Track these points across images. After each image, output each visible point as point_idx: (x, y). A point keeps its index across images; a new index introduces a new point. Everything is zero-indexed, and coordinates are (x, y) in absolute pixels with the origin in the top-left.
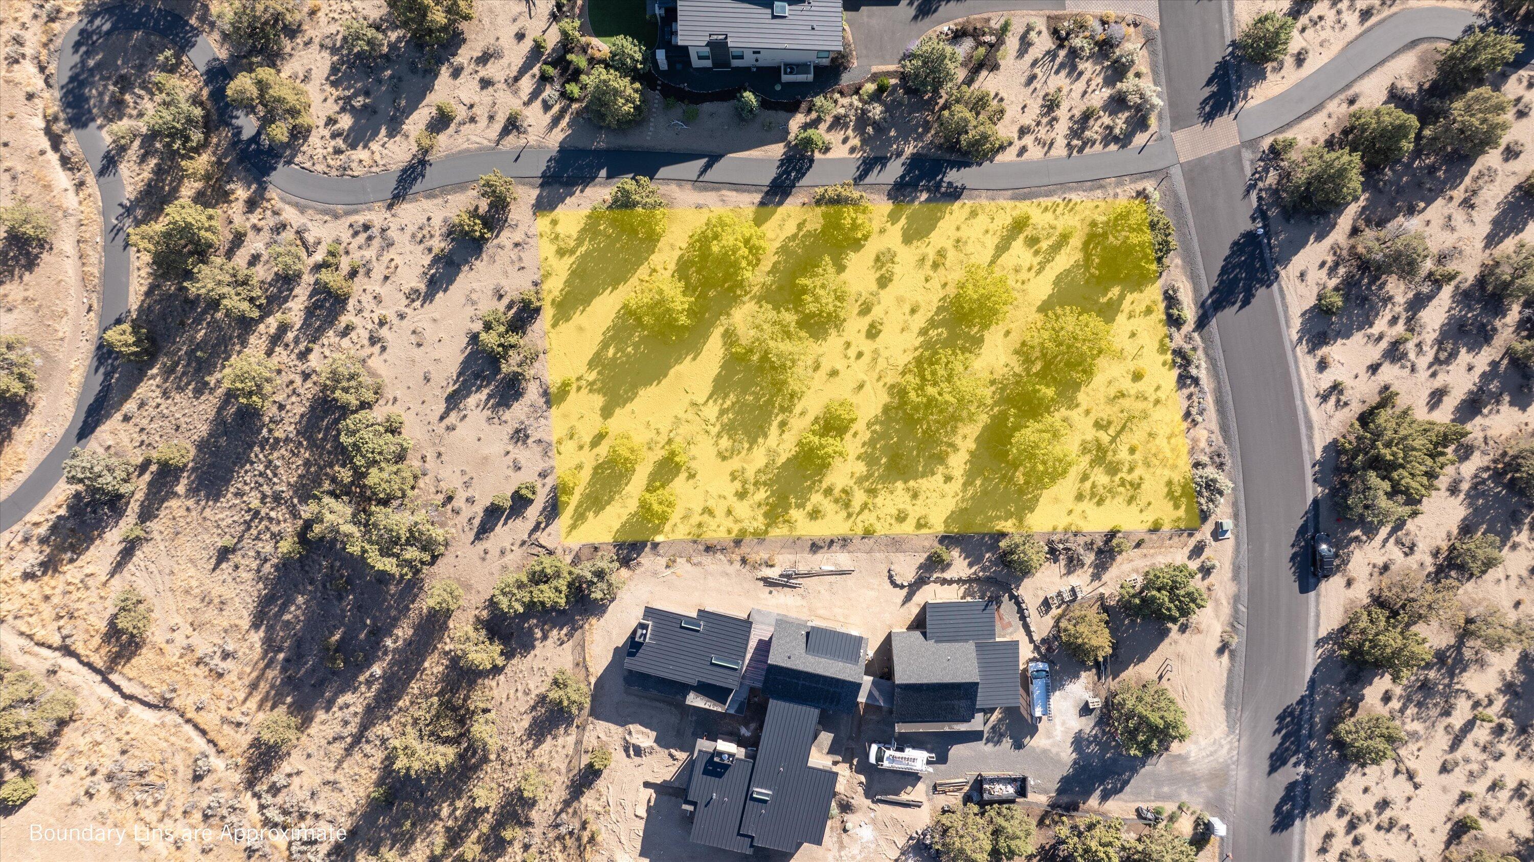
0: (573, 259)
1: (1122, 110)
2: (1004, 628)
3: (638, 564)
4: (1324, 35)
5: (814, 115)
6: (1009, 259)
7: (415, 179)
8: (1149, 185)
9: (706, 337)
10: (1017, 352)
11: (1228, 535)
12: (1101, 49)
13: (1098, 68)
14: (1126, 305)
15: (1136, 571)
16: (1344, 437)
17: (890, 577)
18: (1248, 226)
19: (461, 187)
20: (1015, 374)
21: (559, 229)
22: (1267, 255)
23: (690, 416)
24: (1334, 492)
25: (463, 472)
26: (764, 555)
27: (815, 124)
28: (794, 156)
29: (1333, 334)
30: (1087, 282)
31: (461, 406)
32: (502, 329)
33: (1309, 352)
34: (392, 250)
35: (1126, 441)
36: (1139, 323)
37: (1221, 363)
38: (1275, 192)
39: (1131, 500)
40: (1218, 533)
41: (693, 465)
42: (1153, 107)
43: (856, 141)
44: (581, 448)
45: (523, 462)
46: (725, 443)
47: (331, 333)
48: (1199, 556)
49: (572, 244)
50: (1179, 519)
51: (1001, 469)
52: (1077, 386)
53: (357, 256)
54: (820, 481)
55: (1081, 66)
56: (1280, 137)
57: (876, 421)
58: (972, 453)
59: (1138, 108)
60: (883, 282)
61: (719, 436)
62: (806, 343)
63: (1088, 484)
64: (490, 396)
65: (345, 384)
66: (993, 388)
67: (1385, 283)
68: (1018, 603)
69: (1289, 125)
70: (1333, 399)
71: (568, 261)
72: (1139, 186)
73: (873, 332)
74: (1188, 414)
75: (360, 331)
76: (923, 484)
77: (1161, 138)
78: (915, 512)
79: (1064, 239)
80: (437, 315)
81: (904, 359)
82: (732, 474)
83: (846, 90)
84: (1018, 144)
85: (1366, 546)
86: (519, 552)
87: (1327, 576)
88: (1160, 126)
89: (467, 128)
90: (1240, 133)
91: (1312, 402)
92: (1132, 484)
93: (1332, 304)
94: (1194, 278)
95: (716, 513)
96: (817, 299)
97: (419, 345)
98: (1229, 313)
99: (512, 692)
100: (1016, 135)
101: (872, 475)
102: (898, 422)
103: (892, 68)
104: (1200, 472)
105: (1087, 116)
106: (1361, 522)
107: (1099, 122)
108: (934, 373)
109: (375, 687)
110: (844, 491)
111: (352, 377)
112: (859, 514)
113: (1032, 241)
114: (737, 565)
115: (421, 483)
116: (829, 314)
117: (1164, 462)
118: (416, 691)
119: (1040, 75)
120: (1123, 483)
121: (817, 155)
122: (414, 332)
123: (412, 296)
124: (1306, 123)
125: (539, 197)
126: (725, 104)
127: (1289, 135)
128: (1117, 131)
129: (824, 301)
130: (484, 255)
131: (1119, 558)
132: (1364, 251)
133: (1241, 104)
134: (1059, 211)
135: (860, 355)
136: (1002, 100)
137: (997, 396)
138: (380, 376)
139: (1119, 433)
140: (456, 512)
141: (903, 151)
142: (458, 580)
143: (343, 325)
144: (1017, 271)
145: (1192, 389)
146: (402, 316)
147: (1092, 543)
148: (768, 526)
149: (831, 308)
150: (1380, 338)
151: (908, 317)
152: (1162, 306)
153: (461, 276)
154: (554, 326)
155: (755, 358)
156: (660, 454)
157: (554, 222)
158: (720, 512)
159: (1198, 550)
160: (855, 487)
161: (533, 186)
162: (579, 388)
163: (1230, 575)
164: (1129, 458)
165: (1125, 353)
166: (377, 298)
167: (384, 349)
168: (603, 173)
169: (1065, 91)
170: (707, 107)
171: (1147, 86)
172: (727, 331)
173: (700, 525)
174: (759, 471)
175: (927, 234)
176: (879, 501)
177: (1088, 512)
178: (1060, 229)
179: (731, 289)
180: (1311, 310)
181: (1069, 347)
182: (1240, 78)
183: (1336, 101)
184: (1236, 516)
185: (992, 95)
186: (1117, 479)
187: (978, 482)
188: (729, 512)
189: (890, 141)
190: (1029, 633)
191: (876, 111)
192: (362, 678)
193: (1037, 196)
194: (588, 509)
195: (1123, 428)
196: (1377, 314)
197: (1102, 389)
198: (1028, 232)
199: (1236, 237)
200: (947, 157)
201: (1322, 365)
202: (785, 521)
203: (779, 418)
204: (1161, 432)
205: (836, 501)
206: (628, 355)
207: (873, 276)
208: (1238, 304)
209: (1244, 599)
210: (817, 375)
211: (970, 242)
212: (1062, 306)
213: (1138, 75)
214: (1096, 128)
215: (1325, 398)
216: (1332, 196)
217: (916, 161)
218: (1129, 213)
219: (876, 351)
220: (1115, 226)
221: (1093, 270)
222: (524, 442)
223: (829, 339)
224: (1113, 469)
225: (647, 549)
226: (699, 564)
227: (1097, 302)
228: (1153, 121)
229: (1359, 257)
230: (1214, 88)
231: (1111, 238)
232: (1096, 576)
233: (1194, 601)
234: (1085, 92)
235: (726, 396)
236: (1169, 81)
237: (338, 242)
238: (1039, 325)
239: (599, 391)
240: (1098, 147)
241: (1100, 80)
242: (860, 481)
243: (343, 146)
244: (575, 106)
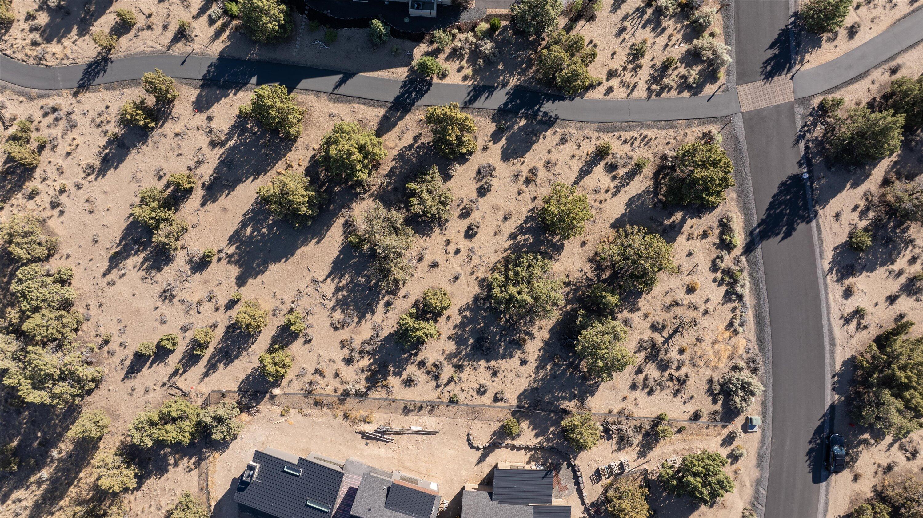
0: (223, 150)
1: (696, 64)
2: (561, 490)
3: (258, 411)
4: (875, 12)
5: (435, 46)
6: (589, 181)
7: (98, 73)
8: (714, 129)
9: (329, 225)
10: (590, 260)
11: (756, 429)
12: (682, 10)
13: (679, 26)
14: (686, 228)
15: (676, 453)
16: (861, 355)
17: (469, 440)
18: (794, 170)
19: (134, 82)
20: (588, 279)
21: (213, 124)
22: (809, 196)
23: (311, 290)
24: (848, 401)
25: (119, 321)
26: (364, 413)
27: (435, 53)
28: (415, 79)
29: (858, 267)
30: (655, 206)
31: (121, 266)
32: (155, 204)
33: (838, 281)
34: (74, 130)
35: (677, 342)
36: (697, 245)
37: (763, 284)
38: (820, 143)
39: (677, 393)
40: (748, 426)
41: (310, 332)
42: (723, 62)
43: (469, 71)
44: (217, 309)
45: (168, 317)
46: (338, 315)
47: (20, 195)
48: (730, 444)
49: (223, 137)
50: (716, 412)
51: (569, 358)
52: (639, 295)
53: (45, 133)
54: (416, 355)
55: (664, 24)
56: (830, 97)
57: (467, 308)
58: (546, 342)
59: (710, 62)
60: (482, 192)
61: (333, 309)
62: (411, 239)
63: (641, 377)
64: (145, 260)
65: (19, 240)
66: (568, 289)
67: (908, 228)
68: (574, 471)
69: (838, 88)
70: (854, 322)
71: (219, 151)
72: (706, 129)
73: (470, 233)
74: (731, 325)
75: (43, 196)
76: (503, 364)
77: (727, 90)
78: (493, 387)
79: (638, 168)
80: (107, 188)
81: (494, 258)
82: (341, 342)
83: (464, 27)
84: (606, 85)
85: (873, 448)
86: (160, 391)
87: (837, 471)
88: (727, 79)
89: (144, 34)
90: (795, 91)
91: (837, 323)
92: (678, 380)
93: (862, 243)
94: (745, 210)
95: (326, 374)
96: (422, 202)
97: (91, 212)
98: (773, 241)
99: (147, 506)
100: (604, 77)
101: (460, 353)
102: (485, 311)
103: (504, 11)
104: (737, 374)
105: (666, 66)
106: (871, 429)
107: (676, 72)
108: (516, 274)
109: (44, 487)
110: (435, 365)
111: (26, 235)
112: (446, 385)
113: (611, 168)
114: (340, 419)
115: (84, 327)
116: (433, 215)
117: (707, 364)
118: (74, 495)
119: (629, 27)
120: (671, 377)
121: (435, 80)
122: (87, 201)
123: (89, 170)
124: (852, 87)
125: (199, 96)
126: (361, 31)
127: (837, 95)
128: (691, 80)
129: (428, 204)
130: (150, 141)
131: (662, 441)
132: (892, 199)
133: (798, 67)
134: (636, 144)
135: (458, 252)
136: (595, 46)
137: (571, 296)
138: (56, 235)
139: (671, 336)
140: (111, 353)
141: (508, 83)
142: (108, 410)
143: (30, 190)
144: (596, 192)
145: (736, 304)
146: (78, 187)
147: (641, 427)
148: (368, 388)
149: (434, 210)
150: (900, 273)
151: (501, 223)
152: (717, 232)
153: (130, 157)
154: (203, 205)
155: (365, 248)
156: (282, 320)
157: (210, 119)
158: (329, 374)
159: (729, 440)
160: (445, 363)
161: (195, 87)
162: (219, 260)
163: (754, 462)
164: (679, 357)
165: (682, 269)
166: (60, 171)
167: (62, 213)
168: (254, 80)
169: (649, 43)
170: (345, 32)
171: (719, 44)
172: (347, 221)
173: (311, 383)
174: (364, 342)
175: (523, 155)
176: (464, 375)
177: (640, 400)
178: (635, 160)
179: (353, 187)
180: (843, 245)
181: (634, 262)
182: (798, 45)
183: (880, 70)
184: (764, 414)
185: (587, 41)
186: (666, 374)
187: (549, 367)
188: (337, 375)
189: (498, 73)
190: (581, 497)
191: (488, 46)
192: (33, 479)
193: (618, 130)
194: (219, 361)
195: (676, 331)
196: (899, 254)
197: (660, 297)
198: (609, 159)
199: (784, 179)
200: (545, 90)
201: (848, 293)
202: (383, 386)
203: (386, 298)
204: (707, 338)
205: (428, 373)
206: (263, 235)
207: (474, 186)
208: (781, 235)
209: (765, 483)
210: (420, 265)
211: (558, 165)
212: (632, 225)
213: (712, 35)
214: (673, 76)
215: (847, 320)
216: (872, 151)
217: (518, 92)
218: (695, 150)
219: (471, 250)
220: (683, 161)
221: (660, 197)
222: (171, 301)
223: (433, 236)
224: (663, 366)
225: (266, 399)
226: (308, 415)
227: (661, 224)
228: (722, 75)
229: (888, 204)
230: (776, 51)
231: (678, 171)
232: (642, 454)
233: (724, 488)
234: (666, 46)
235: (342, 276)
236: (739, 43)
237: (30, 120)
238: (611, 239)
239: (236, 263)
240: (673, 93)
241: (680, 36)
242: (449, 357)
243: (39, 40)
244: (235, 22)
